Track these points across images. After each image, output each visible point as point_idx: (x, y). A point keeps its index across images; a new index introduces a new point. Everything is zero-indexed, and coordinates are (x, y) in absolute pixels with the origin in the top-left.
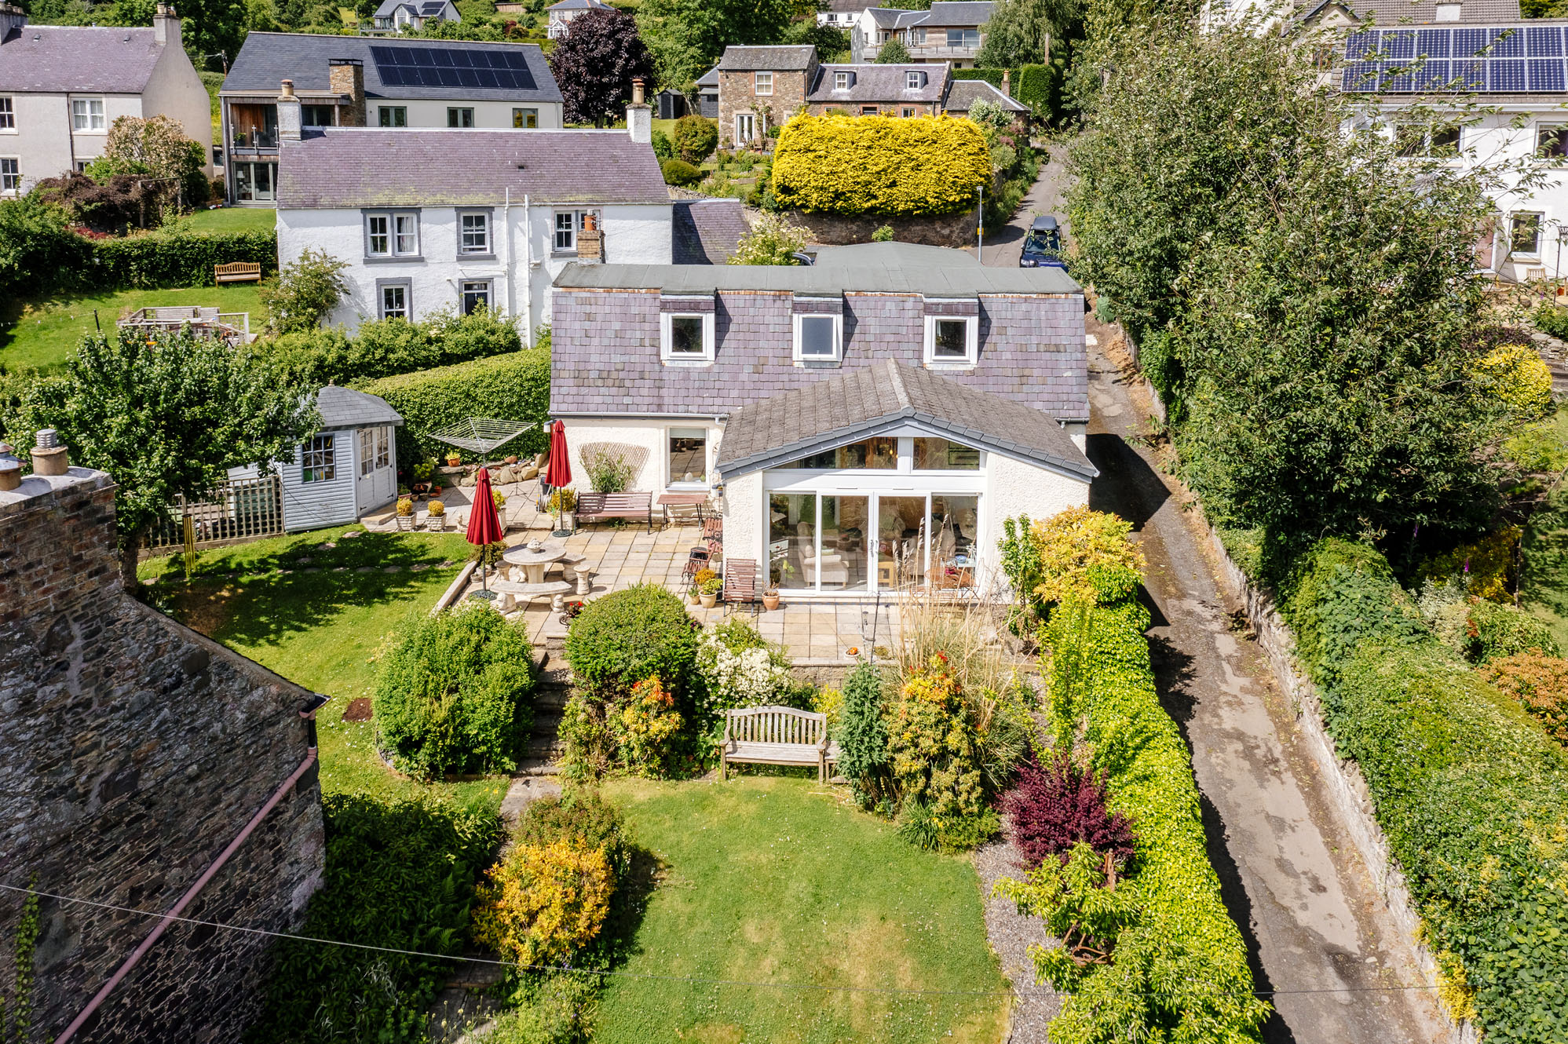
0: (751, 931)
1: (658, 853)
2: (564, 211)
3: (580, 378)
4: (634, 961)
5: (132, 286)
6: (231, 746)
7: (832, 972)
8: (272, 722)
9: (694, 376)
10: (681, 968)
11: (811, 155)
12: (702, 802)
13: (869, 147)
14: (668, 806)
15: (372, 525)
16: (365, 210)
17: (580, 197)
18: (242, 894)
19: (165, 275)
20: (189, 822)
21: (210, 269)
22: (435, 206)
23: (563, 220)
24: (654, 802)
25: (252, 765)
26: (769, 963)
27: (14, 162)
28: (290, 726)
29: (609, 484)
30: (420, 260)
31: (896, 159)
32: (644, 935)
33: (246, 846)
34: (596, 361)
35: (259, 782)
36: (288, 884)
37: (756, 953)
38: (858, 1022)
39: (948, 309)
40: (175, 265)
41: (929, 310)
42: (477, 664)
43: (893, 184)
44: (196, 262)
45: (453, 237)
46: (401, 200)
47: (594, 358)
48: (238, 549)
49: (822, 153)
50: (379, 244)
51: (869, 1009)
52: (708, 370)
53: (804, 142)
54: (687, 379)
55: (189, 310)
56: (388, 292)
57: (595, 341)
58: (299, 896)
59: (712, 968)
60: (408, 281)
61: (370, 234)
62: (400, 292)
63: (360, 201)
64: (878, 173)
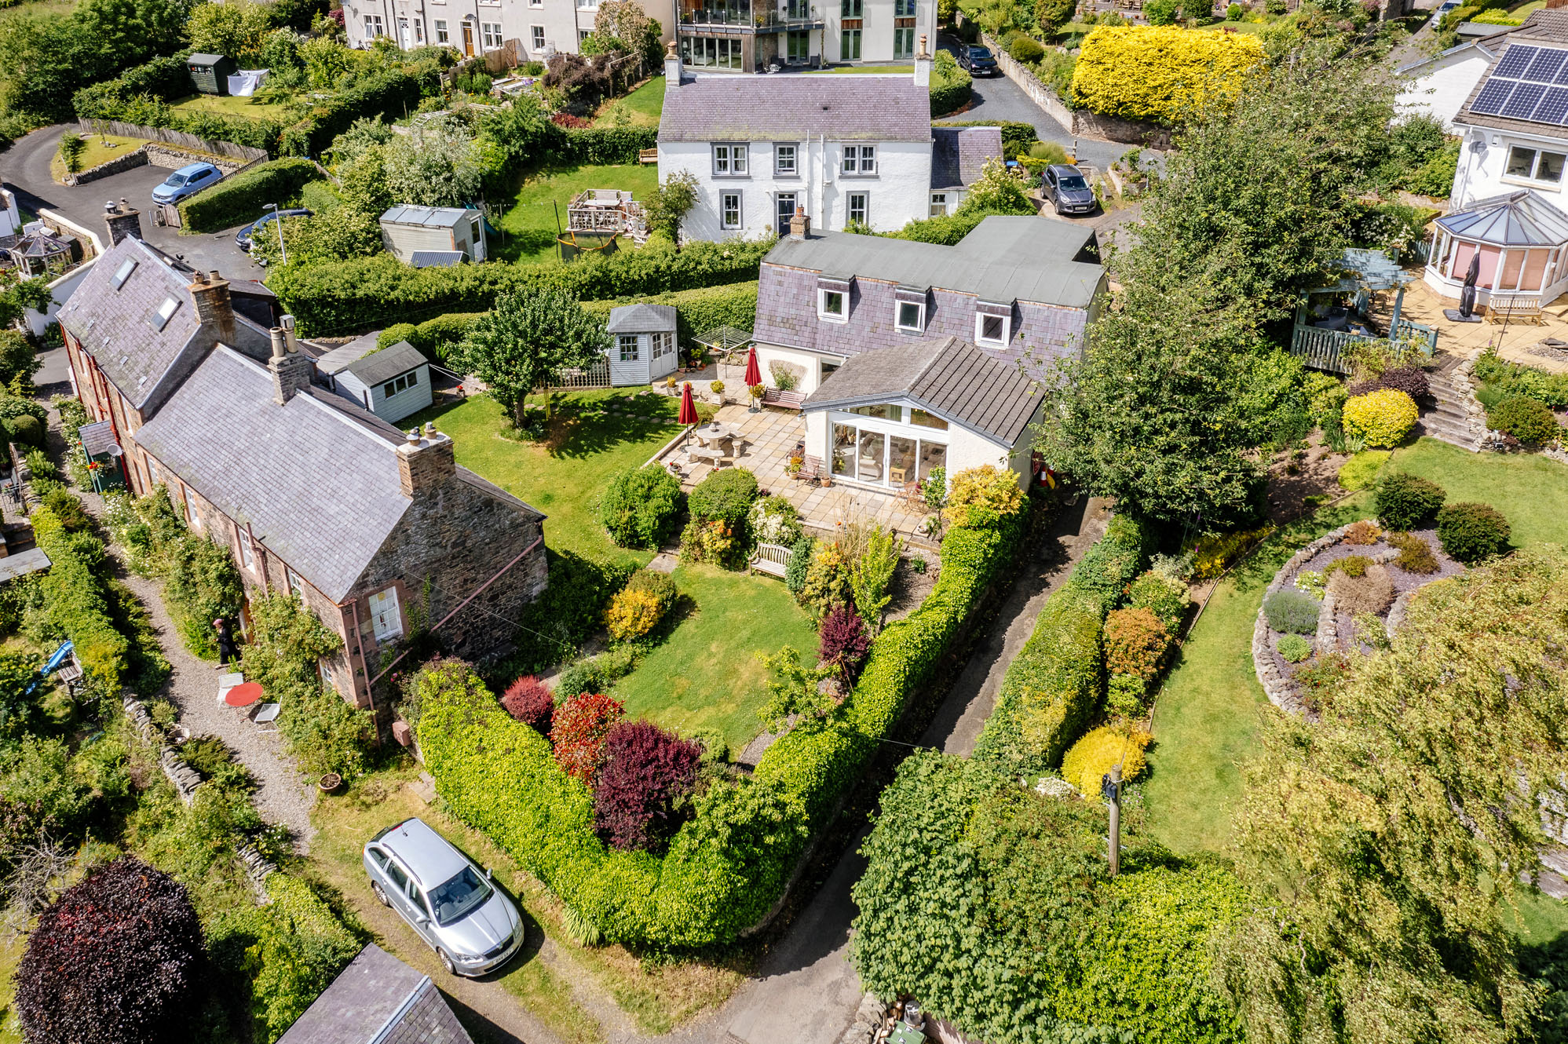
0: (713, 648)
1: (699, 604)
2: (850, 145)
3: (771, 321)
4: (664, 646)
5: (590, 162)
6: (504, 533)
7: (735, 671)
8: (522, 524)
9: (835, 328)
10: (680, 654)
11: (1101, 67)
12: (733, 584)
13: (1151, 64)
14: (717, 583)
15: (658, 389)
16: (713, 144)
17: (864, 135)
18: (510, 586)
19: (609, 156)
20: (487, 559)
21: (636, 153)
22: (758, 141)
23: (850, 151)
24: (713, 579)
25: (513, 540)
26: (714, 661)
27: (542, 29)
28: (531, 527)
29: (785, 385)
30: (748, 178)
31: (1171, 77)
32: (672, 637)
33: (511, 569)
34: (782, 312)
35: (516, 546)
36: (531, 585)
37: (711, 655)
38: (735, 692)
39: (992, 310)
40: (615, 148)
41: (979, 308)
42: (647, 497)
43: (1168, 98)
44: (628, 148)
45: (771, 162)
46: (737, 136)
47: (780, 309)
48: (586, 393)
49: (1110, 66)
50: (723, 165)
51: (742, 689)
52: (844, 326)
53: (1096, 55)
54: (831, 329)
55: (614, 192)
56: (728, 198)
57: (782, 299)
58: (536, 590)
59: (691, 657)
60: (740, 191)
61: (716, 159)
62: (735, 198)
63: (710, 137)
64: (1155, 87)
